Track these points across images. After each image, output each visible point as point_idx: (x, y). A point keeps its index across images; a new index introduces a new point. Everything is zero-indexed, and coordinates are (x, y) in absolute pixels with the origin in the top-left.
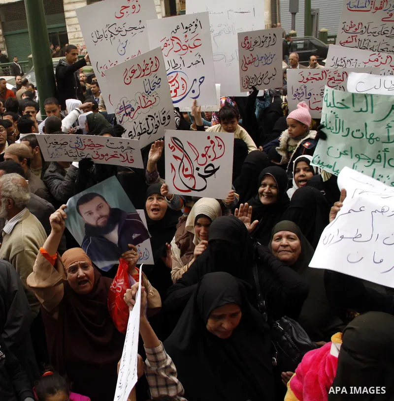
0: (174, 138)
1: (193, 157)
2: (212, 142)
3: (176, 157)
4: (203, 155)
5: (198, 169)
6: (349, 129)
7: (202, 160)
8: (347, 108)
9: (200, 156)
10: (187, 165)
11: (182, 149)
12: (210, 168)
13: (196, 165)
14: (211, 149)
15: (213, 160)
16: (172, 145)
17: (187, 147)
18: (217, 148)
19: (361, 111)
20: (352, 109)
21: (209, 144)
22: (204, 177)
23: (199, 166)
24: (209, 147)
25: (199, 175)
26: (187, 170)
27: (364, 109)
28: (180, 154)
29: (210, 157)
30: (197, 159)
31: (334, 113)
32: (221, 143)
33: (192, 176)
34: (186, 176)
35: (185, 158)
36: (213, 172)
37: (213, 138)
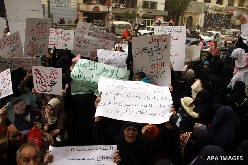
0: (36, 69)
1: (45, 78)
2: (53, 72)
3: (38, 77)
4: (49, 77)
5: (48, 83)
6: (85, 77)
7: (49, 79)
8: (86, 67)
9: (48, 77)
10: (43, 81)
11: (40, 74)
12: (53, 83)
13: (47, 81)
14: (53, 74)
15: (54, 79)
16: (35, 72)
17: (42, 74)
18: (55, 74)
19: (92, 69)
20: (88, 68)
21: (52, 73)
22: (51, 86)
23: (48, 81)
24: (52, 74)
25: (48, 85)
26: (43, 83)
27: (93, 69)
28: (40, 76)
29: (52, 78)
30: (47, 78)
31: (79, 69)
32: (57, 72)
33: (45, 85)
34: (43, 85)
35: (42, 78)
36: (54, 84)
37: (53, 70)
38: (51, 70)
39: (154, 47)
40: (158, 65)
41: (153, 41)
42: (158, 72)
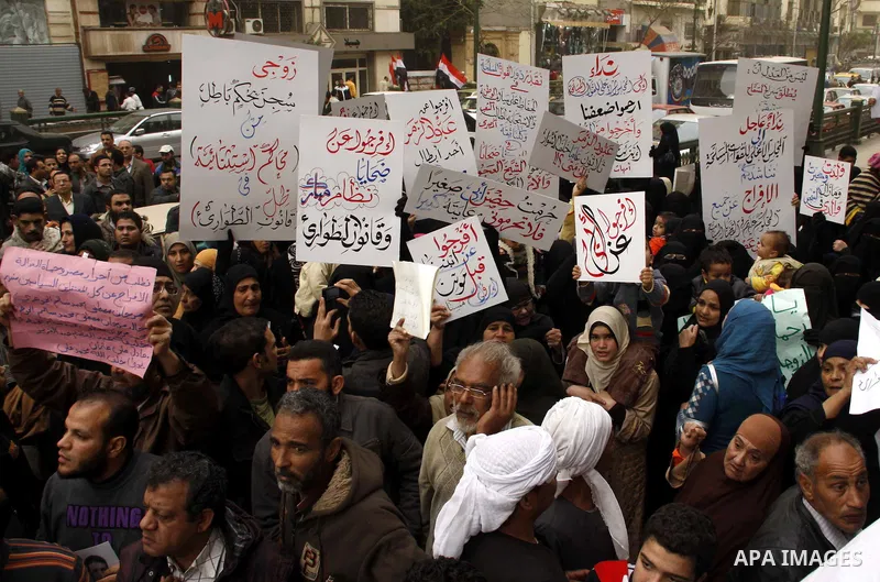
0: (584, 206)
1: (604, 228)
2: (623, 206)
3: (587, 231)
4: (615, 225)
5: (609, 244)
7: (613, 231)
9: (611, 226)
10: (599, 241)
11: (593, 219)
12: (622, 241)
13: (607, 240)
14: (622, 215)
15: (624, 230)
16: (582, 215)
17: (598, 217)
18: (628, 213)
21: (620, 210)
22: (616, 254)
23: (611, 240)
24: (620, 213)
25: (611, 251)
26: (598, 246)
28: (590, 226)
29: (621, 226)
30: (608, 231)
32: (632, 207)
33: (603, 254)
34: (598, 255)
35: (596, 233)
36: (625, 245)
37: (623, 202)
38: (619, 201)
39: (753, 143)
40: (762, 194)
41: (749, 128)
42: (763, 210)
